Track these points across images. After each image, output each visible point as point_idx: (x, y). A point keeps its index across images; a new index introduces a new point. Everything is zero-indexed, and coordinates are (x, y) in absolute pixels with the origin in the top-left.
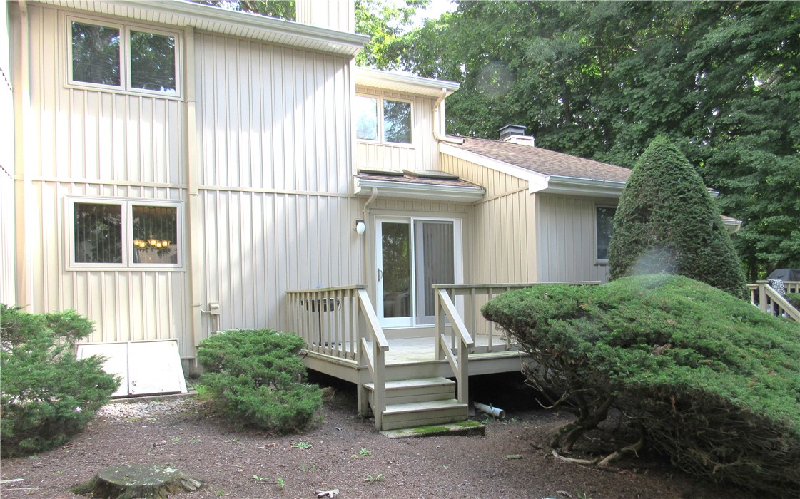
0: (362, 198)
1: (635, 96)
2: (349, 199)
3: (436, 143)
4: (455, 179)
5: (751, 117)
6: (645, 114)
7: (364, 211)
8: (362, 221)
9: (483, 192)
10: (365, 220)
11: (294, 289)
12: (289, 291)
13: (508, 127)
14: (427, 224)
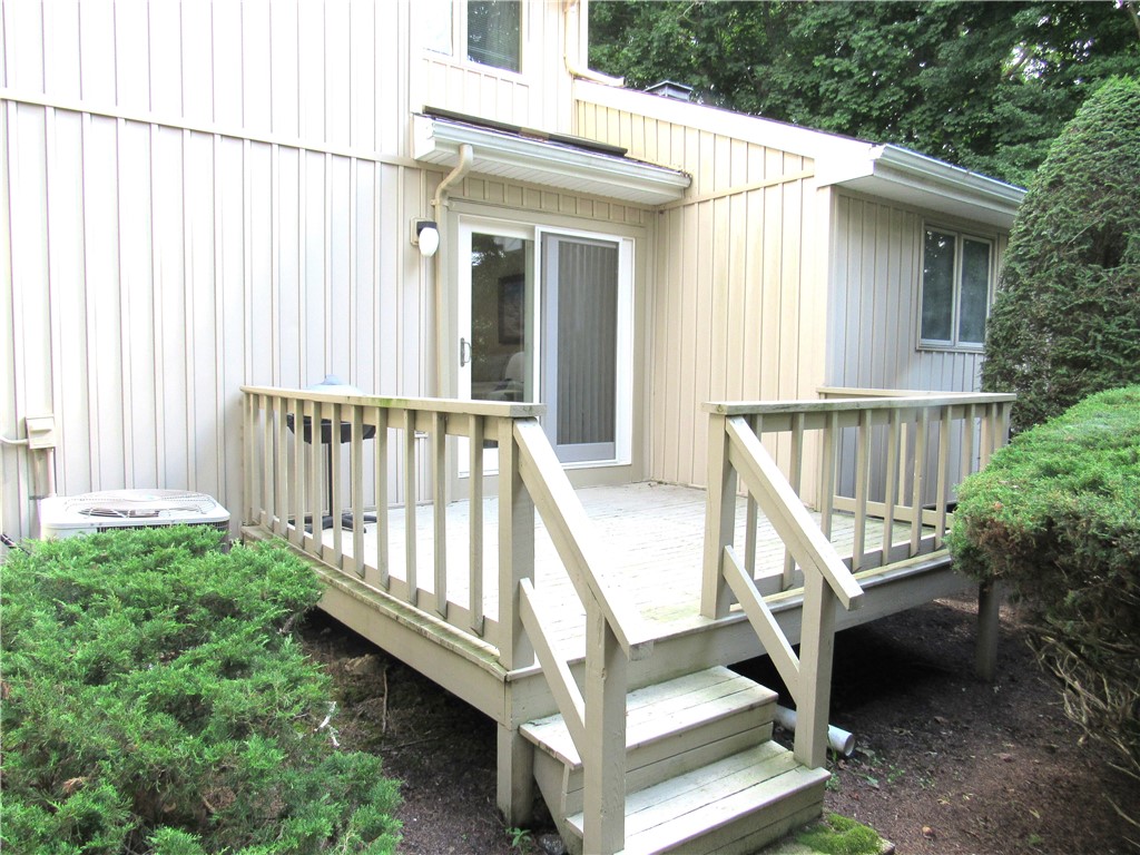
0: (432, 171)
1: (837, 69)
2: (401, 169)
3: (570, 79)
4: (619, 153)
5: (1025, 115)
6: (847, 101)
7: (437, 201)
8: (433, 225)
9: (684, 183)
10: (438, 221)
11: (263, 387)
12: (250, 387)
13: (663, 86)
14: (568, 244)
